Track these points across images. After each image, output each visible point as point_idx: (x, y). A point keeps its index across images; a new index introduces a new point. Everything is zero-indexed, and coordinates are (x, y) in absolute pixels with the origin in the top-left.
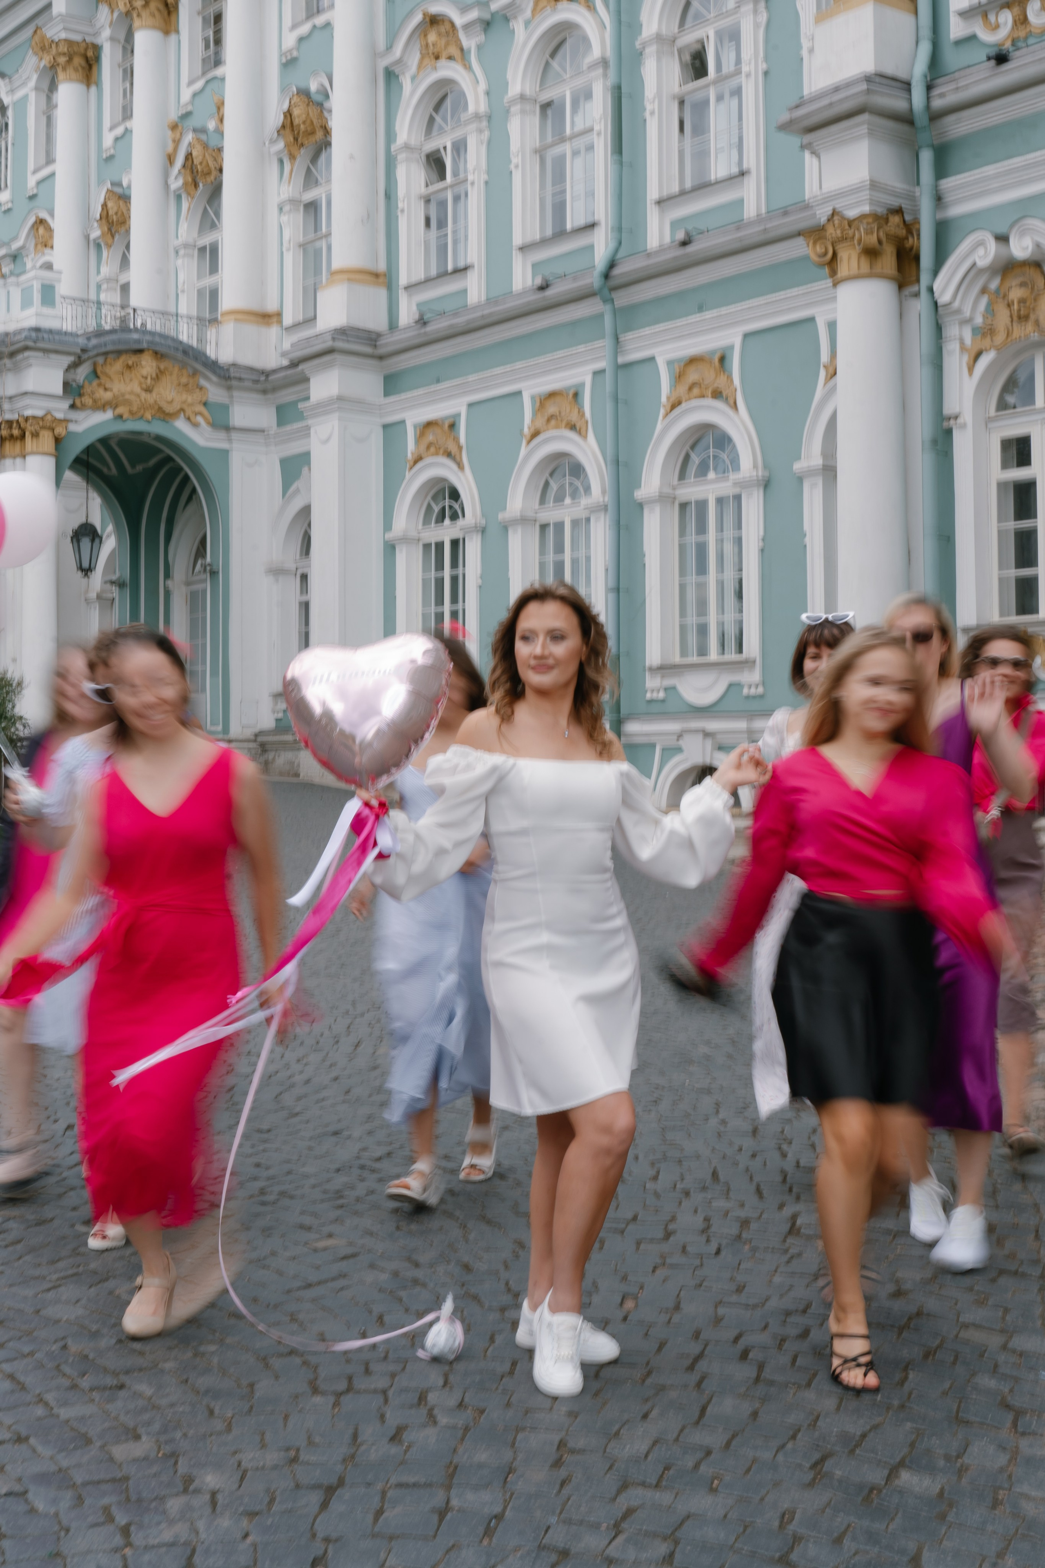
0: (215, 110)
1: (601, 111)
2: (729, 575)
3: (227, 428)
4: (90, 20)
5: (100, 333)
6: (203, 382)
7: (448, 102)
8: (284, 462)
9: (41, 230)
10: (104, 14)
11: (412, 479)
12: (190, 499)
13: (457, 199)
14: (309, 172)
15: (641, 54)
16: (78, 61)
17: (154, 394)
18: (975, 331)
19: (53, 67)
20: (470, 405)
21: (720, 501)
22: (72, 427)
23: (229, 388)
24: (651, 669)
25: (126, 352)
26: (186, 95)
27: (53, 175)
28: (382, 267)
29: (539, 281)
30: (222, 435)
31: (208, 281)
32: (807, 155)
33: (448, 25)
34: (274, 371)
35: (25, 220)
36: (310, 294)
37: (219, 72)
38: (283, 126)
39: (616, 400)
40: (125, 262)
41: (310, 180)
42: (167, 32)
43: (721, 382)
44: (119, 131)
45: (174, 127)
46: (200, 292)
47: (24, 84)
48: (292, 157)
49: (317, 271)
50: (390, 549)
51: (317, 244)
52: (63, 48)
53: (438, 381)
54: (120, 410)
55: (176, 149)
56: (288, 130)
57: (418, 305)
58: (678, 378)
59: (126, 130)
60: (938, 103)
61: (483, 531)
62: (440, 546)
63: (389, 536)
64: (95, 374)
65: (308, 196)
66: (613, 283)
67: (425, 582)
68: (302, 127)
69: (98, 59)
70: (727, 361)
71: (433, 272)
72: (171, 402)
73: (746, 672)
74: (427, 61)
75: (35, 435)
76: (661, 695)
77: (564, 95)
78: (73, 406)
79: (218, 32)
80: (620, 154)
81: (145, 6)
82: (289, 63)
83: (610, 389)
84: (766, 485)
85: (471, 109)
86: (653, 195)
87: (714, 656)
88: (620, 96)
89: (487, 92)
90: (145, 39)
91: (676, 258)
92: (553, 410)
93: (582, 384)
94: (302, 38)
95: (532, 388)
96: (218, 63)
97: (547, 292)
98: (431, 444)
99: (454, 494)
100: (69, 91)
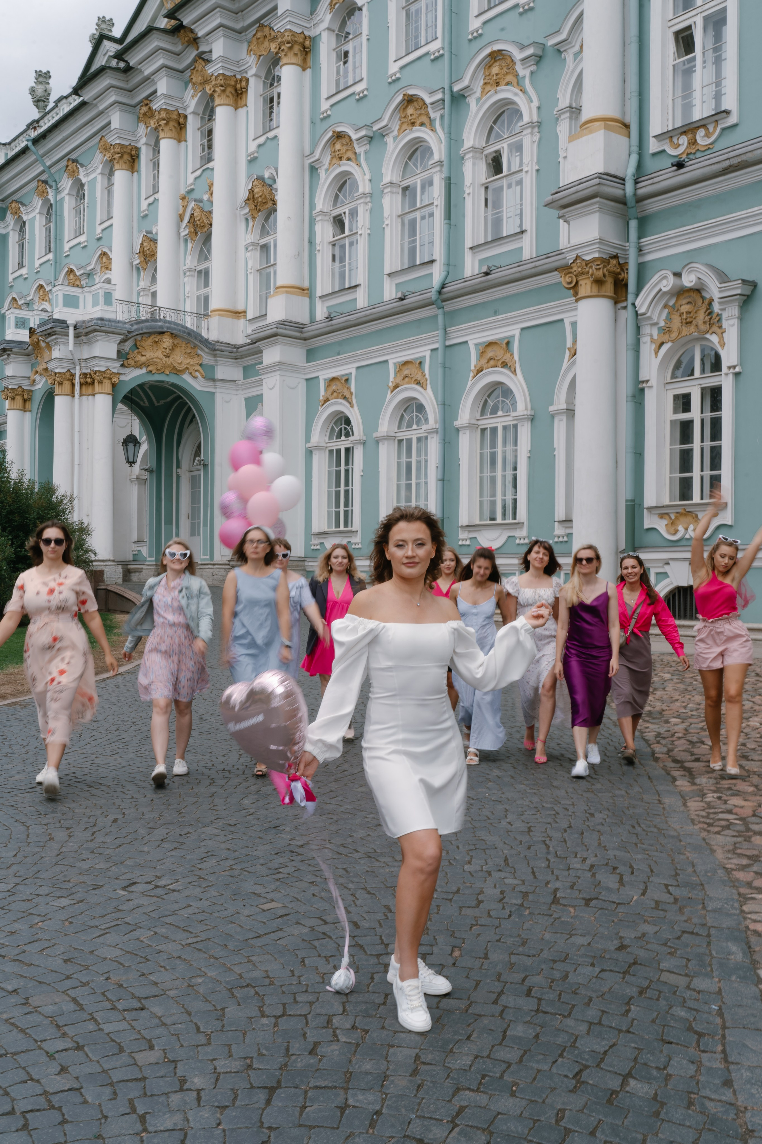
0: (208, 188)
1: (438, 194)
2: (510, 473)
3: (214, 380)
4: (134, 132)
5: (139, 322)
6: (200, 352)
7: (347, 185)
8: (247, 400)
9: (104, 259)
10: (142, 129)
11: (323, 411)
12: (191, 421)
13: (351, 244)
14: (263, 226)
15: (463, 158)
16: (126, 156)
17: (171, 358)
18: (659, 328)
19: (112, 161)
20: (358, 368)
21: (505, 428)
22: (123, 378)
23: (215, 356)
24: (462, 526)
25: (155, 333)
26: (191, 178)
27: (111, 226)
28: (306, 284)
29: (399, 295)
30: (211, 383)
31: (203, 291)
32: (561, 221)
33: (347, 140)
34: (242, 346)
35: (95, 253)
36: (264, 300)
37: (210, 165)
38: (248, 199)
39: (444, 367)
40: (154, 279)
41: (264, 231)
42: (179, 141)
43: (507, 357)
44: (151, 200)
45: (183, 198)
46: (198, 298)
47: (94, 171)
48: (254, 218)
49: (268, 287)
50: (309, 453)
51: (268, 270)
52: (118, 149)
53: (339, 354)
54: (150, 368)
55: (184, 211)
56: (251, 201)
57: (327, 307)
58: (482, 354)
59: (155, 199)
60: (640, 192)
61: (364, 443)
62: (338, 451)
63: (309, 445)
64: (136, 346)
65: (263, 241)
66: (444, 297)
67: (330, 473)
68: (260, 200)
69: (138, 156)
70: (511, 345)
71: (337, 288)
72: (180, 364)
73: (518, 530)
74: (334, 161)
75: (100, 382)
76: (468, 542)
77: (416, 183)
78: (122, 365)
79: (210, 141)
80: (449, 219)
81: (166, 124)
82: (252, 160)
83: (440, 359)
84: (532, 419)
85: (361, 190)
86: (469, 244)
87: (499, 520)
88: (450, 184)
89: (370, 180)
90: (166, 145)
91: (481, 282)
92: (406, 372)
93: (424, 357)
94: (260, 146)
95: (394, 359)
96: (210, 160)
97: (405, 302)
98: (334, 391)
99: (348, 422)
100: (121, 175)
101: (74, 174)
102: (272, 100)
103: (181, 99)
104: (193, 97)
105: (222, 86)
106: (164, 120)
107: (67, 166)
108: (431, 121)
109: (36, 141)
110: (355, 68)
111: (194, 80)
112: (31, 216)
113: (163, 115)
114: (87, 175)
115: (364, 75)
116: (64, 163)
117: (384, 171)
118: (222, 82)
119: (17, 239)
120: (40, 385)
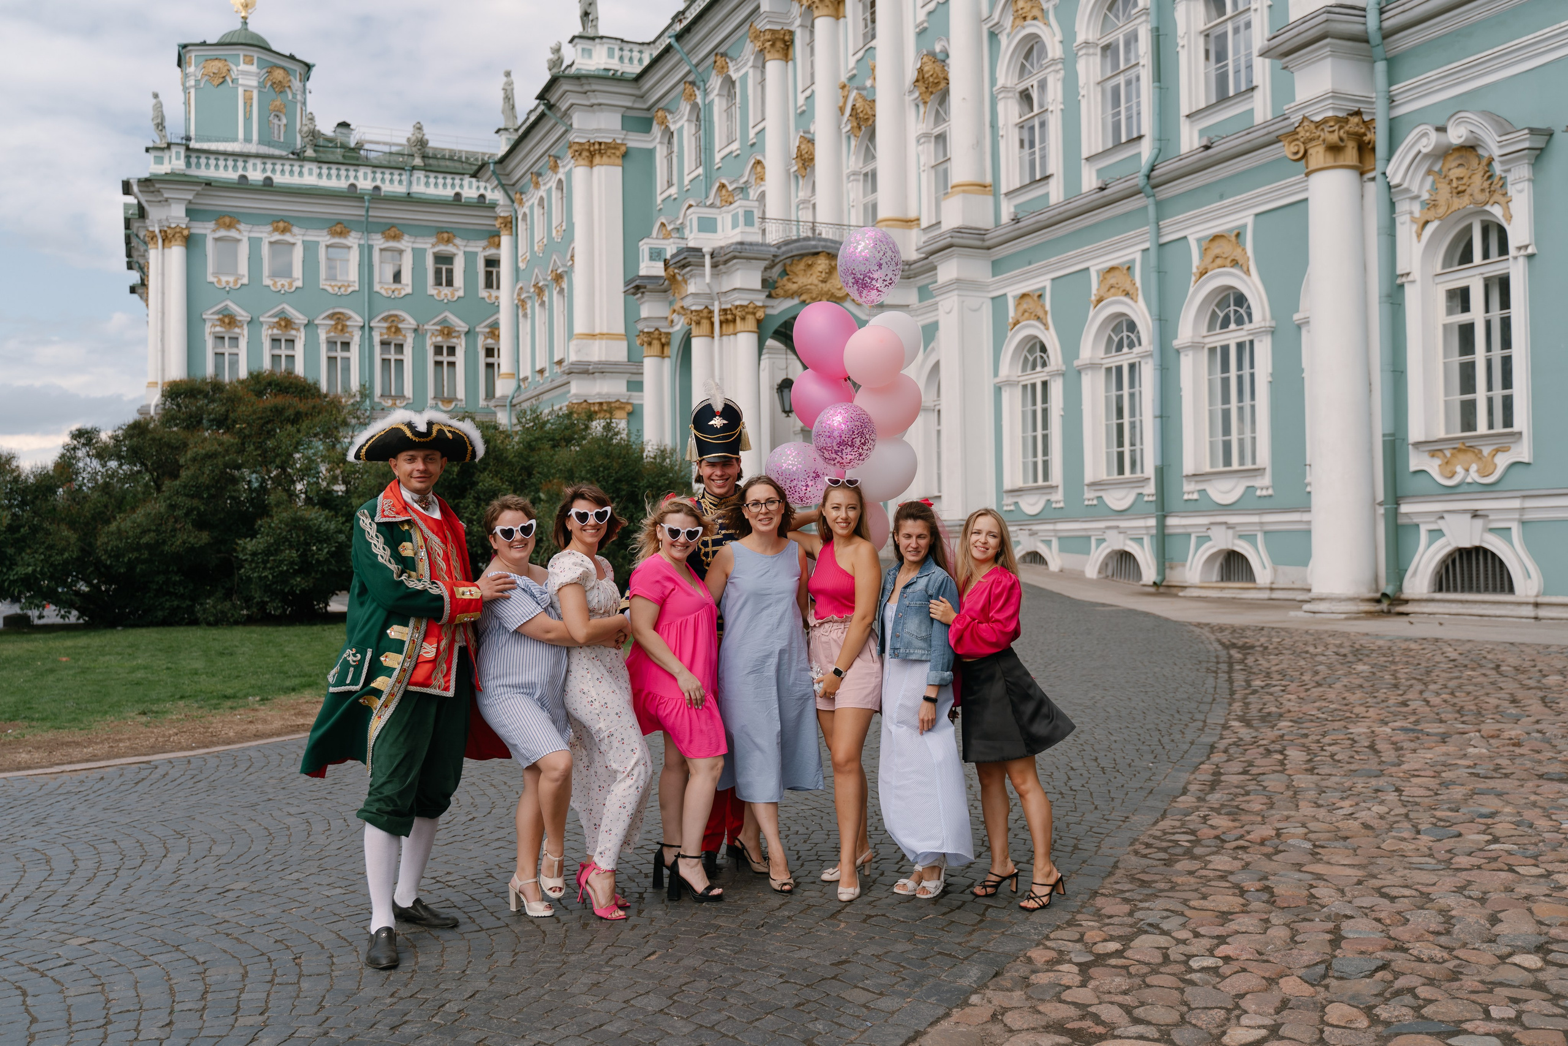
0: (870, 72)
1: (1145, 50)
4: (786, 14)
5: (788, 243)
7: (1034, 51)
9: (758, 169)
10: (795, 8)
11: (1013, 337)
13: (1041, 124)
14: (937, 112)
16: (779, 44)
17: (828, 284)
19: (763, 50)
20: (1053, 280)
21: (1240, 346)
22: (770, 311)
24: (1187, 476)
25: (807, 255)
26: (852, 61)
27: (766, 128)
28: (988, 180)
29: (1099, 185)
31: (870, 198)
34: (915, 262)
35: (748, 162)
36: (939, 204)
37: (872, 44)
38: (917, 81)
39: (1159, 271)
40: (813, 188)
41: (938, 118)
42: (837, 18)
43: (1238, 254)
44: (808, 93)
45: (843, 87)
46: (865, 207)
47: (746, 64)
48: (925, 103)
49: (944, 186)
50: (998, 390)
51: (944, 165)
52: (768, 36)
53: (1030, 263)
54: (803, 297)
55: (845, 103)
56: (921, 82)
57: (1016, 206)
58: (1204, 252)
59: (810, 92)
61: (1063, 375)
62: (1034, 386)
63: (998, 380)
64: (785, 273)
65: (937, 131)
66: (1155, 181)
67: (1024, 413)
68: (931, 80)
69: (792, 41)
70: (1242, 236)
71: (1027, 181)
72: (840, 289)
73: (1259, 478)
74: (1018, 22)
75: (743, 319)
76: (1195, 496)
77: (1118, 39)
78: (769, 296)
79: (873, 13)
80: (1159, 81)
81: (821, 1)
82: (921, 33)
83: (1153, 262)
84: (1273, 332)
85: (1050, 55)
86: (1185, 110)
87: (1235, 466)
88: (1158, 35)
89: (1061, 42)
90: (822, 24)
91: (1201, 160)
92: (1112, 281)
93: (1133, 261)
94: (930, 13)
95: (1096, 266)
96: (873, 37)
97: (1106, 192)
98: (1025, 311)
99: (1043, 349)
100: (773, 67)
101: (723, 70)
107: (715, 62)
109: (679, 37)
112: (679, 124)
114: (737, 70)
116: (712, 58)
117: (1077, 29)
119: (665, 153)
120: (679, 325)
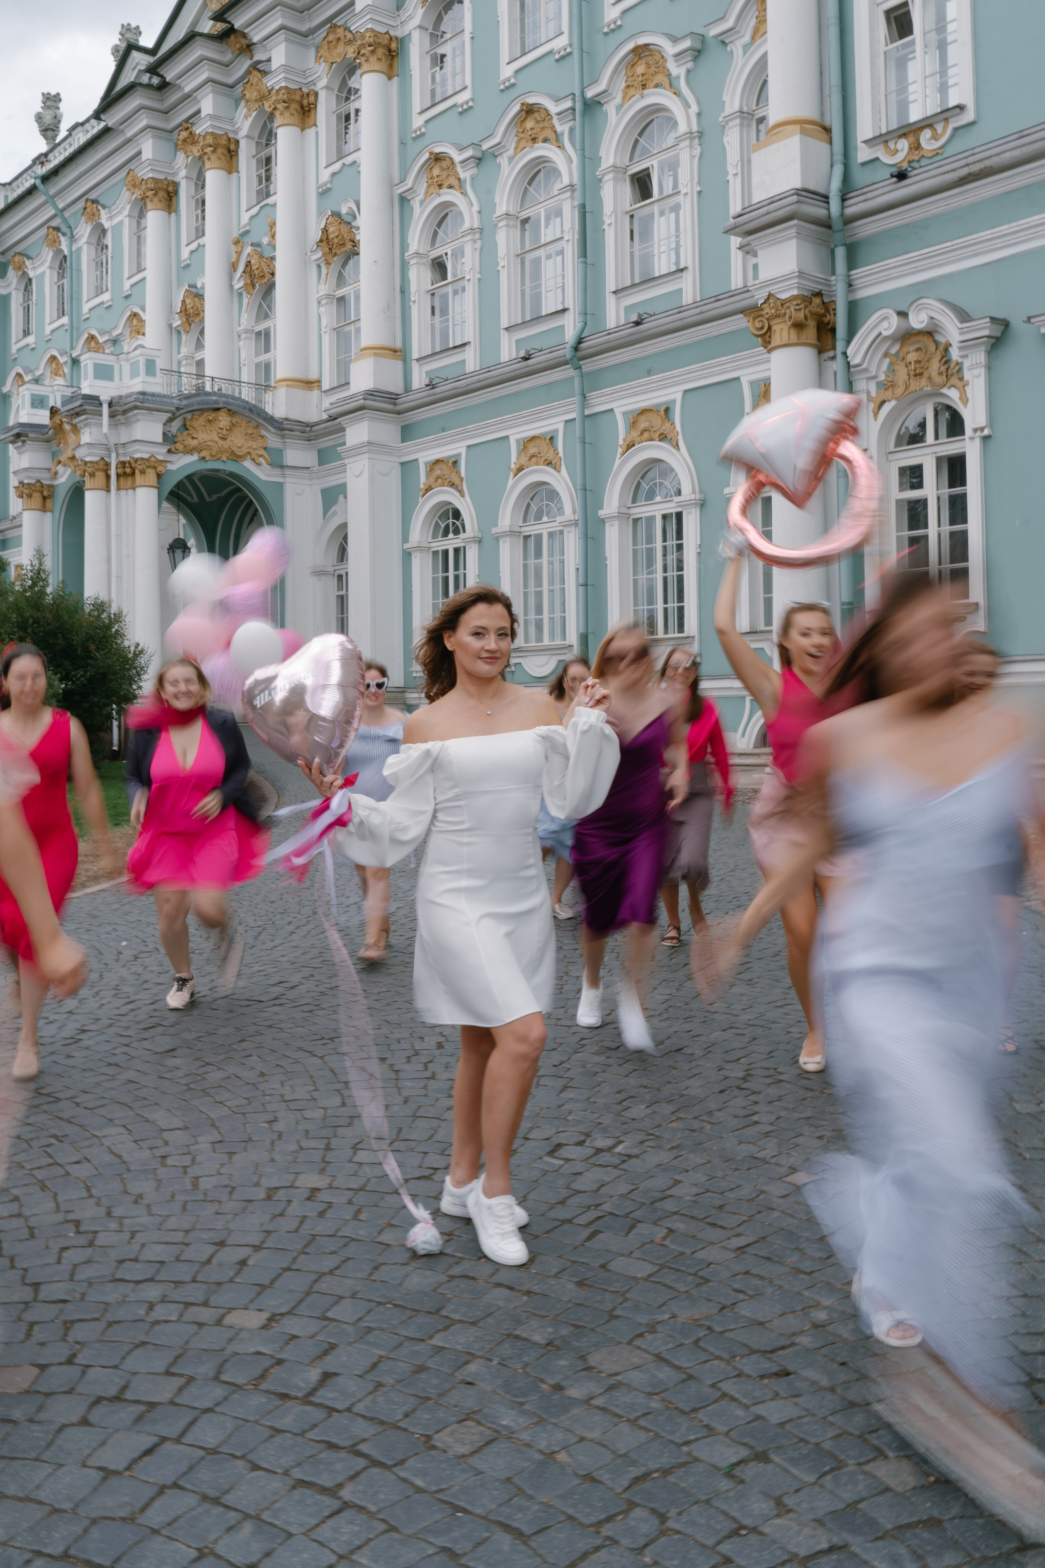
0: (268, 228)
1: (569, 224)
2: (673, 573)
4: (170, 164)
5: (188, 396)
6: (264, 432)
7: (449, 219)
9: (135, 322)
10: (181, 159)
11: (423, 504)
13: (456, 293)
14: (341, 274)
15: (600, 180)
16: (162, 194)
17: (228, 441)
18: (878, 383)
19: (144, 199)
20: (469, 448)
21: (666, 518)
22: (169, 467)
23: (283, 437)
25: (208, 410)
26: (245, 218)
27: (144, 279)
28: (399, 344)
29: (522, 354)
30: (279, 472)
31: (263, 357)
33: (448, 162)
34: (317, 424)
35: (122, 314)
36: (343, 366)
37: (270, 200)
38: (321, 241)
39: (584, 442)
40: (200, 343)
41: (341, 280)
42: (230, 172)
43: (666, 428)
44: (194, 245)
45: (236, 242)
46: (257, 366)
47: (120, 212)
48: (328, 264)
49: (348, 349)
50: (407, 556)
51: (348, 328)
52: (151, 185)
53: (445, 430)
54: (204, 454)
55: (238, 258)
56: (325, 243)
57: (429, 372)
58: (631, 425)
59: (200, 244)
60: (850, 211)
61: (480, 541)
62: (445, 553)
63: (407, 546)
64: (185, 427)
65: (340, 293)
66: (581, 354)
67: (435, 580)
68: (336, 240)
69: (176, 192)
70: (670, 411)
71: (438, 348)
72: (240, 447)
74: (432, 189)
75: (143, 472)
77: (539, 213)
78: (170, 450)
79: (268, 171)
80: (585, 256)
81: (214, 152)
82: (325, 193)
83: (578, 433)
84: (702, 505)
85: (467, 224)
86: (611, 287)
88: (585, 213)
89: (479, 211)
90: (213, 177)
91: (629, 335)
92: (533, 451)
93: (556, 431)
94: (334, 175)
95: (516, 435)
96: (269, 194)
97: (530, 362)
98: (438, 478)
99: (457, 515)
100: (154, 218)
101: (93, 217)
102: (348, 118)
103: (232, 120)
104: (246, 117)
105: (284, 102)
106: (210, 146)
107: (85, 208)
108: (558, 137)
109: (45, 178)
110: (454, 75)
111: (247, 96)
112: (39, 271)
113: (209, 140)
114: (111, 218)
115: (468, 82)
116: (81, 204)
117: (497, 200)
118: (285, 97)
119: (21, 300)
120: (64, 477)
